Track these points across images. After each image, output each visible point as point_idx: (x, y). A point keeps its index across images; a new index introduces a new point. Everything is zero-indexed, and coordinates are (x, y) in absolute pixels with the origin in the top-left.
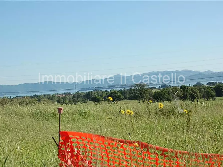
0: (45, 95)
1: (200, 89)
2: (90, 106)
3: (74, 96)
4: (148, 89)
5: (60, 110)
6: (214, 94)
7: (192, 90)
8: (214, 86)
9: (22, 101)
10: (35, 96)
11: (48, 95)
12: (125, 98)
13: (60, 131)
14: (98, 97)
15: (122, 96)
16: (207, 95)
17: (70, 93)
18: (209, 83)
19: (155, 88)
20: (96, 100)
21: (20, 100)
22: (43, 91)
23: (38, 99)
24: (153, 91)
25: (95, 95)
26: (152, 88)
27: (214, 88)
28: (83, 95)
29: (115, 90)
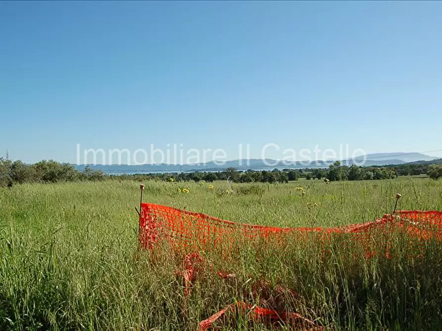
0: (157, 174)
1: (277, 174)
2: (192, 184)
3: (180, 176)
4: (237, 172)
5: (142, 187)
6: (287, 178)
7: (271, 175)
8: (287, 172)
9: (137, 178)
10: (150, 174)
11: (160, 174)
12: (219, 179)
13: (142, 202)
14: (198, 177)
15: (217, 177)
16: (282, 179)
17: (177, 173)
18: (284, 170)
19: (242, 172)
20: (196, 180)
21: (136, 177)
22: (156, 171)
23: (151, 176)
24: (241, 174)
25: (196, 175)
26: (240, 172)
27: (288, 174)
28: (186, 175)
29: (212, 172)
